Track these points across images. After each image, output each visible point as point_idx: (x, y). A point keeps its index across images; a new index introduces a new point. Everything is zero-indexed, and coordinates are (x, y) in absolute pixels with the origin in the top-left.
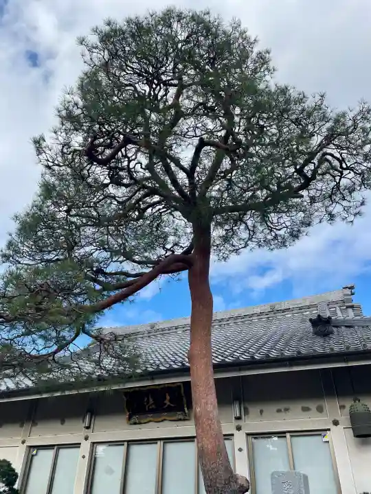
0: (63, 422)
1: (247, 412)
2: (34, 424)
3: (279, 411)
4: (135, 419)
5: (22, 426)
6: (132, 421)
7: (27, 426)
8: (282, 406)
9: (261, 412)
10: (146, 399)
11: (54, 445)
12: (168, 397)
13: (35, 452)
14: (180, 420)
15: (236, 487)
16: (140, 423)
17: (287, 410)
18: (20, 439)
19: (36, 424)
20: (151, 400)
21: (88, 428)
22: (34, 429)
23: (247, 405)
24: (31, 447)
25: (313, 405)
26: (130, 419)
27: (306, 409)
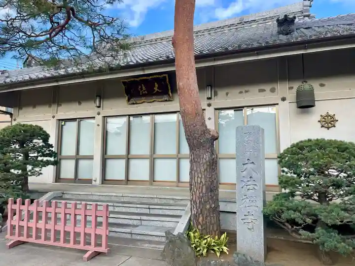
0: (80, 103)
1: (216, 94)
2: (59, 105)
3: (241, 92)
4: (132, 101)
5: (50, 106)
6: (131, 102)
7: (54, 107)
8: (243, 89)
9: (227, 94)
10: (140, 87)
11: (76, 119)
12: (156, 85)
13: (63, 123)
14: (166, 101)
15: (209, 137)
16: (136, 104)
17: (246, 92)
18: (51, 115)
19: (61, 105)
20: (144, 88)
21: (99, 107)
22: (59, 108)
23: (217, 90)
24: (59, 120)
25: (267, 87)
26: (129, 100)
27: (261, 91)
